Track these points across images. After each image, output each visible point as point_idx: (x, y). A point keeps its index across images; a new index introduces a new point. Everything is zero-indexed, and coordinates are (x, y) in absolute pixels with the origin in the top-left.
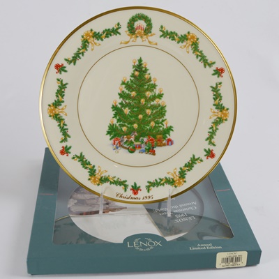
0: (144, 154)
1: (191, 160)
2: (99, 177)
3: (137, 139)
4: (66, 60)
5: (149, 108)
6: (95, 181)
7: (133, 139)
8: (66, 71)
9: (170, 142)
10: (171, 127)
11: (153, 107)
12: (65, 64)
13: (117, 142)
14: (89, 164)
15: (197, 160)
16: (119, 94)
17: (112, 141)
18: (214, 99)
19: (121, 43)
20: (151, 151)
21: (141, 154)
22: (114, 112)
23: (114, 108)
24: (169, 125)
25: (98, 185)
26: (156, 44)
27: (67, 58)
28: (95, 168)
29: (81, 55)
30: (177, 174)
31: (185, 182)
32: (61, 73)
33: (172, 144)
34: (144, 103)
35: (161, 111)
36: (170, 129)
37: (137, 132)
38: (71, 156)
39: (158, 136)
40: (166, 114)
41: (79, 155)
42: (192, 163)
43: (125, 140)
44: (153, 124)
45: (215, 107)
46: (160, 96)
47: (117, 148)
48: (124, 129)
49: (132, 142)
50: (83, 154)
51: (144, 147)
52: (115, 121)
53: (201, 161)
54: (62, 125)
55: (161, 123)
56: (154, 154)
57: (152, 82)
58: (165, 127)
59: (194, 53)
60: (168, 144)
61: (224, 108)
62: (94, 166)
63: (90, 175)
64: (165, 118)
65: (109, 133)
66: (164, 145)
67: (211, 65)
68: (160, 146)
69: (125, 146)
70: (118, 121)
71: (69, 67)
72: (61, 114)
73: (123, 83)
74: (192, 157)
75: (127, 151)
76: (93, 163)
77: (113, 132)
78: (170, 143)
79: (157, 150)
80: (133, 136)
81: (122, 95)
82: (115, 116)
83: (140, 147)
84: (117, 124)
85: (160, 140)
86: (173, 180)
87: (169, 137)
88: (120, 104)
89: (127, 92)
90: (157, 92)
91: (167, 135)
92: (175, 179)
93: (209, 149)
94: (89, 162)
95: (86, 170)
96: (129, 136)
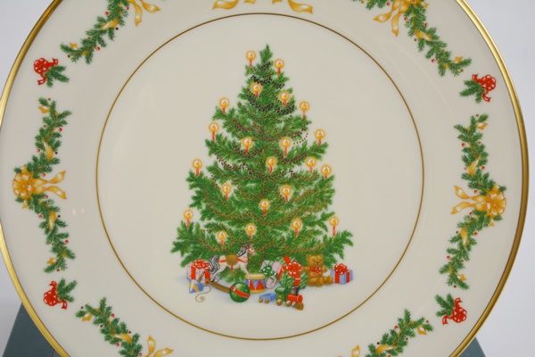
0: (272, 306)
1: (401, 326)
3: (254, 265)
4: (66, 49)
5: (289, 182)
7: (242, 265)
8: (64, 79)
9: (343, 274)
10: (346, 234)
11: (297, 180)
12: (64, 60)
13: (199, 272)
14: (124, 329)
15: (416, 324)
16: (208, 144)
17: (187, 269)
18: (465, 160)
19: (216, 6)
20: (291, 297)
21: (263, 305)
22: (193, 193)
23: (195, 180)
24: (340, 229)
26: (310, 10)
27: (67, 44)
28: (140, 342)
29: (105, 37)
32: (50, 84)
33: (348, 280)
34: (275, 167)
35: (321, 191)
36: (343, 239)
37: (256, 247)
38: (74, 307)
39: (312, 259)
40: (335, 198)
41: (96, 306)
42: (402, 334)
43: (223, 266)
44: (297, 224)
45: (467, 182)
46: (318, 150)
47: (201, 288)
48: (221, 237)
49: (240, 273)
50: (108, 304)
51: (272, 287)
52: (196, 216)
53: (428, 328)
54: (51, 224)
55: (320, 223)
56: (299, 306)
57: (297, 113)
58: (330, 234)
59: (411, 34)
60: (337, 281)
61: (492, 185)
62: (136, 337)
64: (331, 208)
65: (179, 247)
66: (327, 282)
67: (457, 67)
68: (317, 284)
69: (223, 282)
70: (206, 214)
71: (72, 68)
72: (51, 195)
73: (220, 114)
74: (402, 316)
75: (228, 295)
76: (133, 328)
77: (191, 244)
78: (342, 277)
79: (308, 294)
80: (244, 258)
81: (215, 146)
82: (197, 201)
83: (261, 286)
84: (203, 225)
85: (316, 269)
87: (339, 261)
88: (210, 169)
89: (229, 137)
90: (310, 138)
91: (336, 256)
93: (449, 297)
94: (124, 326)
95: (114, 346)
96: (232, 257)
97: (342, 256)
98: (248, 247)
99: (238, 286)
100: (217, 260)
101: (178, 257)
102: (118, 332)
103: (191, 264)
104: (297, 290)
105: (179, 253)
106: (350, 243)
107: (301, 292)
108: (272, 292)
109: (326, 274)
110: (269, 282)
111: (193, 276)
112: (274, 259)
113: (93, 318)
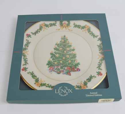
97: (78, 67)
98: (61, 65)
99: (59, 71)
100: (55, 67)
101: (47, 66)
102: (35, 77)
103: (50, 67)
104: (70, 72)
105: (48, 65)
106: (80, 64)
107: (70, 73)
108: (65, 72)
109: (75, 70)
110: (64, 71)
111: (50, 69)
112: (65, 67)
113: (30, 74)
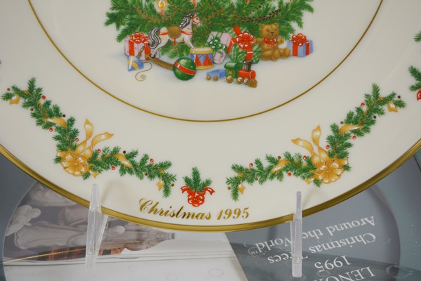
0: (222, 85)
1: (368, 102)
2: (88, 153)
3: (199, 38)
6: (75, 166)
7: (186, 38)
9: (302, 46)
13: (138, 47)
14: (57, 113)
15: (386, 100)
17: (125, 44)
20: (243, 73)
21: (211, 83)
25: (86, 176)
28: (76, 126)
30: (324, 143)
31: (346, 168)
33: (307, 52)
36: (302, 5)
37: (201, 16)
39: (266, 28)
41: (24, 87)
42: (369, 112)
43: (164, 40)
47: (141, 65)
48: (161, 5)
49: (184, 47)
50: (38, 85)
51: (221, 61)
53: (400, 104)
56: (252, 83)
60: (295, 54)
62: (72, 121)
63: (61, 148)
65: (113, 19)
66: (284, 55)
68: (271, 58)
69: (165, 58)
74: (370, 91)
75: (171, 73)
76: (67, 111)
77: (127, 15)
78: (301, 49)
79: (262, 70)
80: (188, 29)
83: (209, 61)
85: (271, 41)
86: (310, 162)
87: (297, 30)
91: (294, 25)
92: (316, 160)
94: (57, 109)
95: (47, 131)
96: (175, 28)
